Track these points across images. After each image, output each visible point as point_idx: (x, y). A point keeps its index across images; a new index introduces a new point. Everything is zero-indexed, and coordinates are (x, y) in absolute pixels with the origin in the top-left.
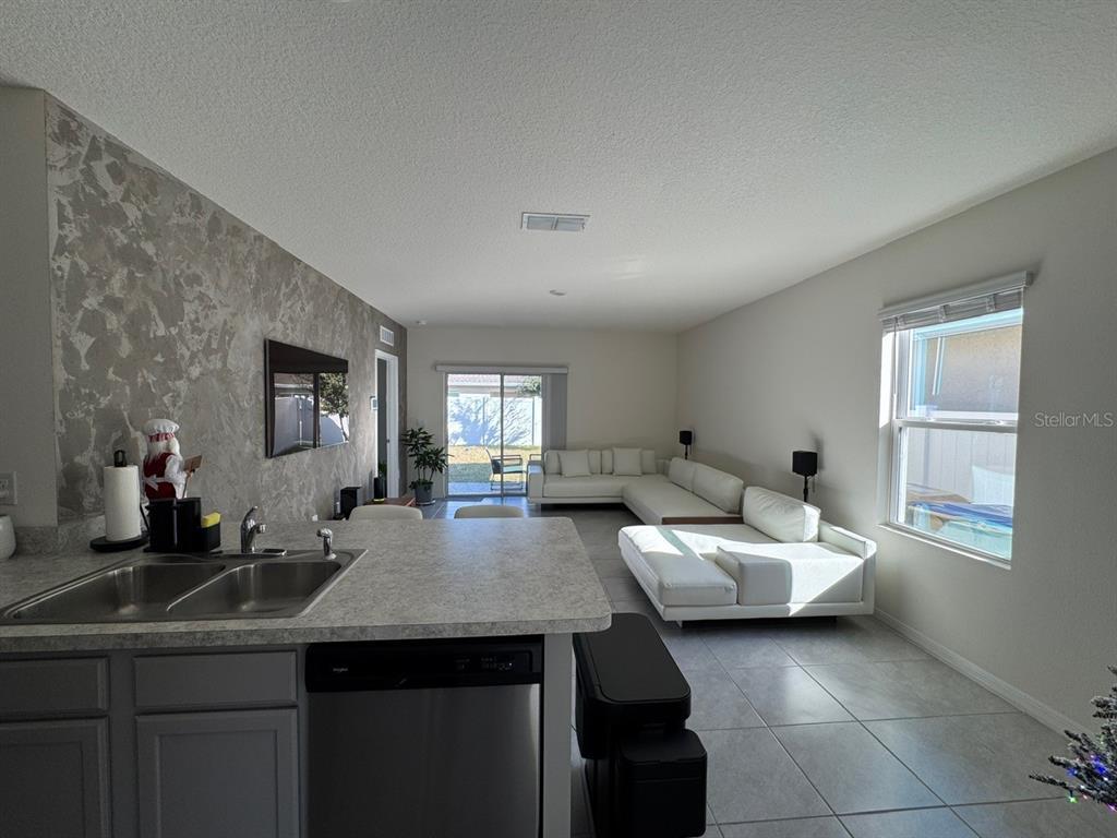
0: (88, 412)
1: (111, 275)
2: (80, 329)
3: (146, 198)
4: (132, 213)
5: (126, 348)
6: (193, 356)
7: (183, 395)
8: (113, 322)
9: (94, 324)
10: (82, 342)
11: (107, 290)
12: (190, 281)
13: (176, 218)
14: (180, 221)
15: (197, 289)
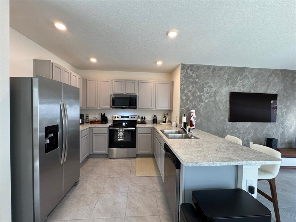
0: (184, 108)
1: (189, 87)
2: (184, 96)
3: (197, 72)
4: (194, 75)
5: (191, 98)
6: (206, 98)
7: (203, 106)
8: (189, 94)
9: (186, 95)
10: (184, 98)
11: (189, 89)
12: (206, 84)
13: (203, 72)
14: (205, 72)
15: (208, 85)
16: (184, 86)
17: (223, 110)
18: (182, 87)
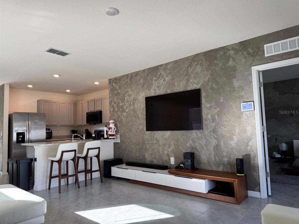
2: (112, 108)
4: (117, 87)
5: (116, 109)
6: (127, 107)
7: (125, 115)
8: (115, 105)
9: (113, 107)
10: (112, 110)
11: (114, 101)
12: (126, 93)
13: (124, 82)
14: (125, 82)
15: (128, 93)
16: (111, 99)
17: (141, 119)
18: (110, 99)
